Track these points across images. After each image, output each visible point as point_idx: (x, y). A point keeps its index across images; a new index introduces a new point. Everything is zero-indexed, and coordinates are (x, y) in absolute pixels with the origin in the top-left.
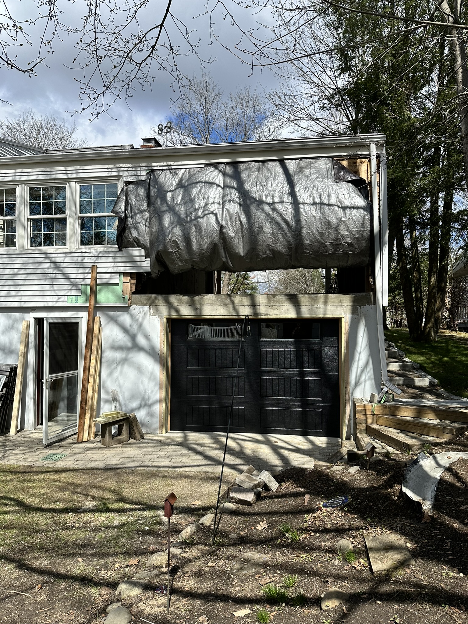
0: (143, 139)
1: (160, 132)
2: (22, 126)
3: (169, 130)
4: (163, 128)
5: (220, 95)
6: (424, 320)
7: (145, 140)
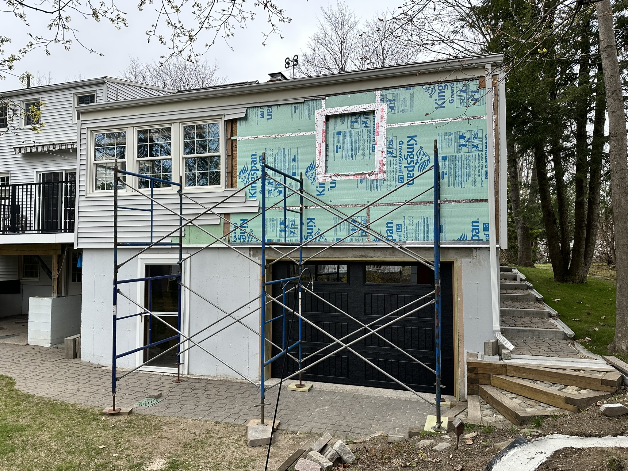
0: (269, 74)
1: (287, 66)
2: (168, 68)
3: (295, 63)
4: (290, 62)
5: (355, 23)
6: (570, 264)
7: (271, 75)
